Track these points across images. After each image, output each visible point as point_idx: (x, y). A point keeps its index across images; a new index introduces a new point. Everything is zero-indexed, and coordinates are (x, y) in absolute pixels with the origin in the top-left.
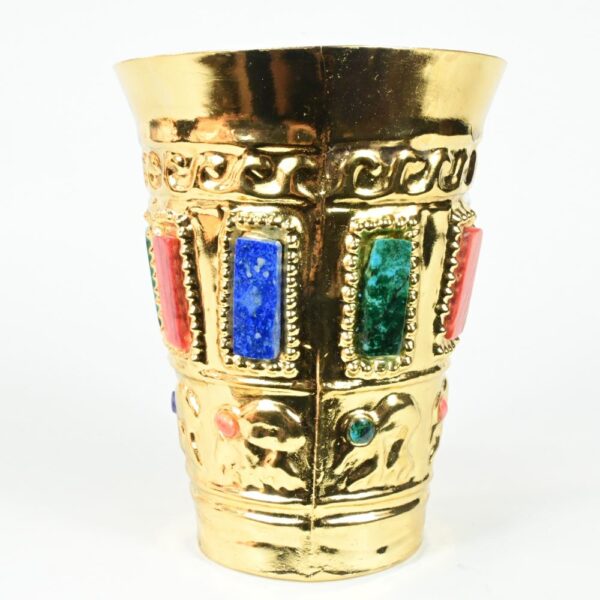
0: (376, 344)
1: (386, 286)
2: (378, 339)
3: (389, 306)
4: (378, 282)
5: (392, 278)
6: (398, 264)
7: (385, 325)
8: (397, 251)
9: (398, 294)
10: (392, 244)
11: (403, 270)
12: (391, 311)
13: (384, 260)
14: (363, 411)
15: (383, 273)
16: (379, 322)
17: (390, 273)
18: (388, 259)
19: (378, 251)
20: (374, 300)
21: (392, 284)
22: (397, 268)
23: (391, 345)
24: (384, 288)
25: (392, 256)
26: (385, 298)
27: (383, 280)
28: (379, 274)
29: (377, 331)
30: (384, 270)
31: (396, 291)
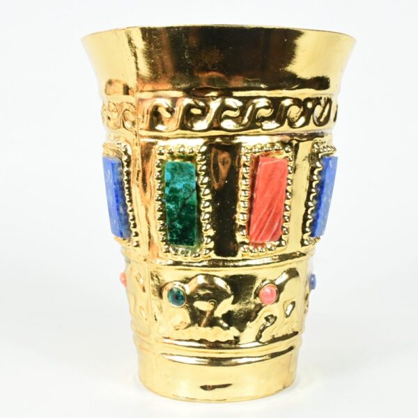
0: (175, 236)
1: (177, 195)
2: (176, 232)
3: (181, 210)
4: (170, 192)
5: (181, 190)
6: (184, 180)
7: (180, 223)
8: (182, 171)
9: (187, 202)
10: (178, 166)
11: (189, 185)
12: (183, 214)
13: (173, 177)
14: (179, 283)
15: (173, 186)
16: (174, 220)
17: (178, 186)
18: (176, 176)
19: (168, 170)
20: (169, 204)
21: (181, 194)
22: (184, 183)
23: (186, 238)
24: (176, 197)
25: (179, 174)
26: (177, 203)
27: (173, 191)
28: (170, 186)
29: (174, 227)
30: (174, 183)
31: (185, 199)
